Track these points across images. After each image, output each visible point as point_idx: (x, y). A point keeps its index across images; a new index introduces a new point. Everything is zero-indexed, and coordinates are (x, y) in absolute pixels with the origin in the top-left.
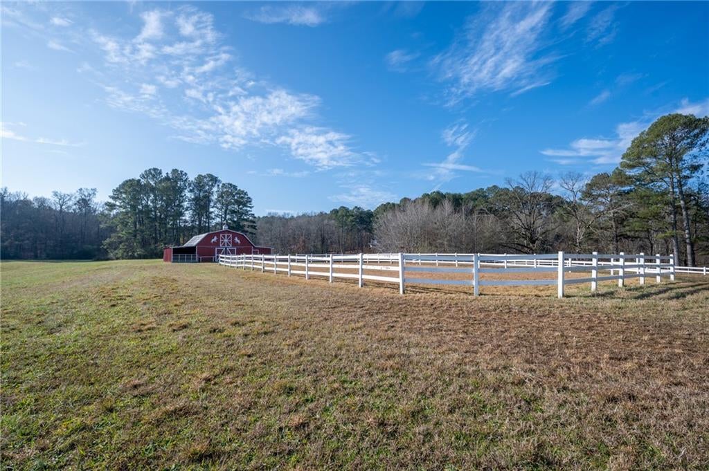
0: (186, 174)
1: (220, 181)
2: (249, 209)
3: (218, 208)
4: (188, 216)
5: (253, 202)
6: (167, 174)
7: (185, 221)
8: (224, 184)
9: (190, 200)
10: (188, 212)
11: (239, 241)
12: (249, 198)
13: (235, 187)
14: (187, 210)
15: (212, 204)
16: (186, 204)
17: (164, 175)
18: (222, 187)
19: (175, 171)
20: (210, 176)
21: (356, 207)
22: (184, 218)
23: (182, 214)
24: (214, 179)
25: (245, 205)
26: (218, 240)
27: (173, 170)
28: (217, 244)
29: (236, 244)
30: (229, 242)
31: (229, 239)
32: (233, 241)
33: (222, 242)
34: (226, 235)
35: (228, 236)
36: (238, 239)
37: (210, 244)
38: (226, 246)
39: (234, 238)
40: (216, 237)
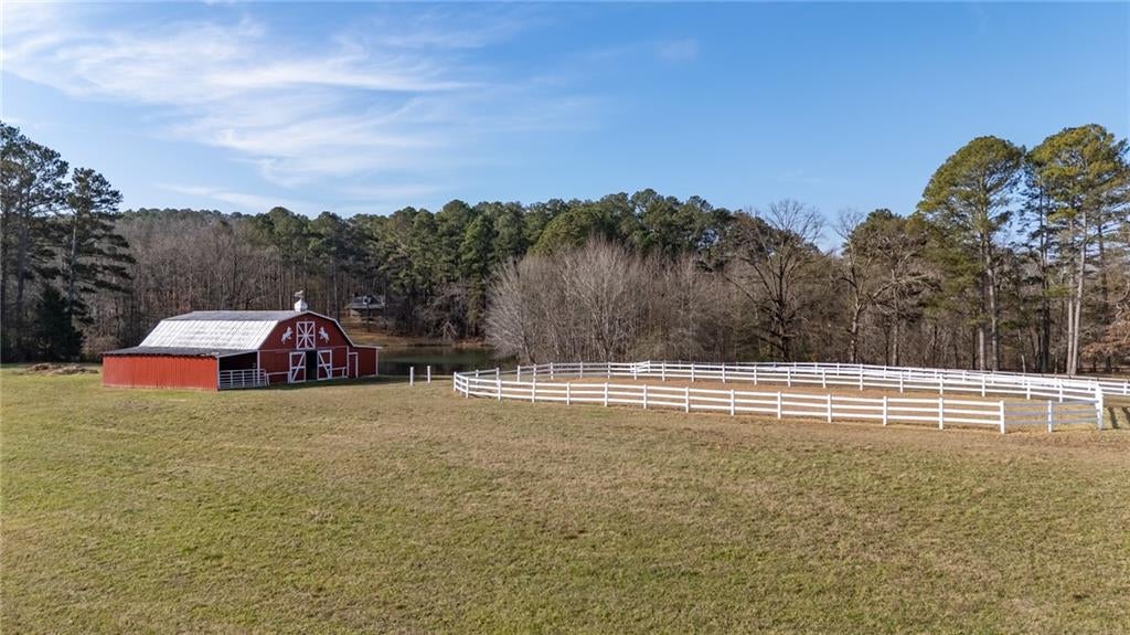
11: (327, 336)
21: (326, 213)
26: (293, 335)
28: (291, 343)
29: (321, 343)
30: (312, 338)
31: (312, 333)
32: (318, 335)
33: (300, 338)
34: (306, 323)
35: (309, 326)
36: (326, 332)
37: (280, 345)
38: (307, 348)
39: (318, 329)
40: (289, 329)
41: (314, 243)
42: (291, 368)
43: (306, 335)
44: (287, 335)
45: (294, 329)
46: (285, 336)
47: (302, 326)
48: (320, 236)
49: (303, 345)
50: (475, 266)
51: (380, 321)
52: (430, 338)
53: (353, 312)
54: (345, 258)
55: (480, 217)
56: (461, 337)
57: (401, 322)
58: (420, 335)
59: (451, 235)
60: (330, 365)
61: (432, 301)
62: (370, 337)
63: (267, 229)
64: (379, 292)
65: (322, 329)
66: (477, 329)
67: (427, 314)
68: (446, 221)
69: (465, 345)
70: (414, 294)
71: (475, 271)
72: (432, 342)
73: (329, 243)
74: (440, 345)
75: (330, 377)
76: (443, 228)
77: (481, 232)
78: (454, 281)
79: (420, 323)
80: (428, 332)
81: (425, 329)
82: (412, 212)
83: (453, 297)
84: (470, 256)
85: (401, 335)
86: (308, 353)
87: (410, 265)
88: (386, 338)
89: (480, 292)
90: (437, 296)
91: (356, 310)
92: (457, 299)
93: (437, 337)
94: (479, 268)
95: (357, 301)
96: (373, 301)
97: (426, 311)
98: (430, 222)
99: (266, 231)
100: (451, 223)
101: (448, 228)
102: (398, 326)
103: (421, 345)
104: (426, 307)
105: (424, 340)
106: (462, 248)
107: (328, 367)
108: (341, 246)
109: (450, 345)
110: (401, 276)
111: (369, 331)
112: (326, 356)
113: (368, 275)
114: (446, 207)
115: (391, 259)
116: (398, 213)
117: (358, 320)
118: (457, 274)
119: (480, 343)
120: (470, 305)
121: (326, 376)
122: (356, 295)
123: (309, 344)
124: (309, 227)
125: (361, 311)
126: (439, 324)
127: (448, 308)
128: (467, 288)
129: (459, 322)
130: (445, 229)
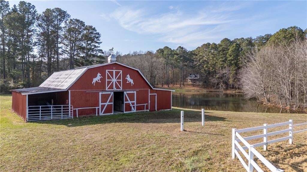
0: (34, 7)
1: (69, 16)
2: (97, 45)
3: (65, 44)
4: (36, 51)
5: (100, 38)
6: (15, 6)
7: (34, 57)
8: (71, 20)
9: (38, 35)
10: (36, 47)
11: (132, 81)
12: (98, 34)
13: (82, 23)
14: (35, 45)
15: (60, 40)
16: (34, 39)
17: (11, 7)
18: (70, 23)
19: (22, 4)
20: (59, 10)
21: (180, 47)
22: (32, 53)
23: (30, 49)
24: (62, 14)
25: (93, 41)
26: (103, 80)
27: (21, 2)
28: (101, 85)
29: (127, 86)
30: (119, 82)
31: (119, 78)
32: (125, 81)
33: (109, 82)
34: (114, 71)
35: (117, 73)
36: (131, 78)
37: (91, 86)
38: (115, 89)
39: (124, 76)
40: (99, 74)
41: (176, 56)
42: (100, 104)
43: (114, 80)
44: (97, 79)
45: (103, 75)
46: (95, 80)
47: (111, 73)
48: (177, 54)
49: (112, 87)
50: (232, 62)
51: (198, 83)
52: (215, 89)
53: (189, 80)
54: (186, 62)
55: (235, 44)
56: (227, 89)
57: (205, 84)
58: (211, 88)
59: (223, 51)
60: (135, 102)
61: (216, 76)
62: (194, 88)
63: (162, 53)
64: (197, 74)
65: (128, 76)
66: (233, 86)
67: (214, 80)
68: (222, 46)
69: (229, 92)
70: (209, 73)
71: (233, 64)
72: (216, 90)
73: (181, 57)
74: (218, 92)
75: (134, 110)
76: (220, 49)
77: (235, 49)
78: (224, 68)
79: (211, 83)
80: (214, 87)
81: (213, 86)
82: (209, 44)
83: (223, 74)
84: (230, 58)
85: (205, 88)
86: (115, 93)
87: (208, 63)
88: (199, 89)
89: (235, 72)
90: (217, 74)
91: (190, 79)
92: (225, 75)
93: (218, 89)
94: (234, 63)
95: (190, 77)
96: (196, 77)
97: (213, 79)
98: (215, 47)
99: (161, 54)
100: (223, 46)
101: (222, 48)
102: (203, 85)
103: (211, 92)
104: (213, 78)
105: (212, 90)
106: (228, 56)
107: (133, 103)
108: (184, 57)
109: (222, 92)
110: (205, 67)
111: (193, 86)
112: (131, 97)
113: (193, 67)
114: (221, 41)
115: (201, 61)
116: (204, 45)
117: (191, 83)
118: (226, 65)
119: (234, 91)
120: (230, 77)
121: (130, 110)
122: (190, 75)
123: (117, 87)
124: (174, 52)
125: (191, 80)
126: (218, 84)
127: (222, 78)
128: (229, 70)
129: (226, 83)
130: (221, 49)
